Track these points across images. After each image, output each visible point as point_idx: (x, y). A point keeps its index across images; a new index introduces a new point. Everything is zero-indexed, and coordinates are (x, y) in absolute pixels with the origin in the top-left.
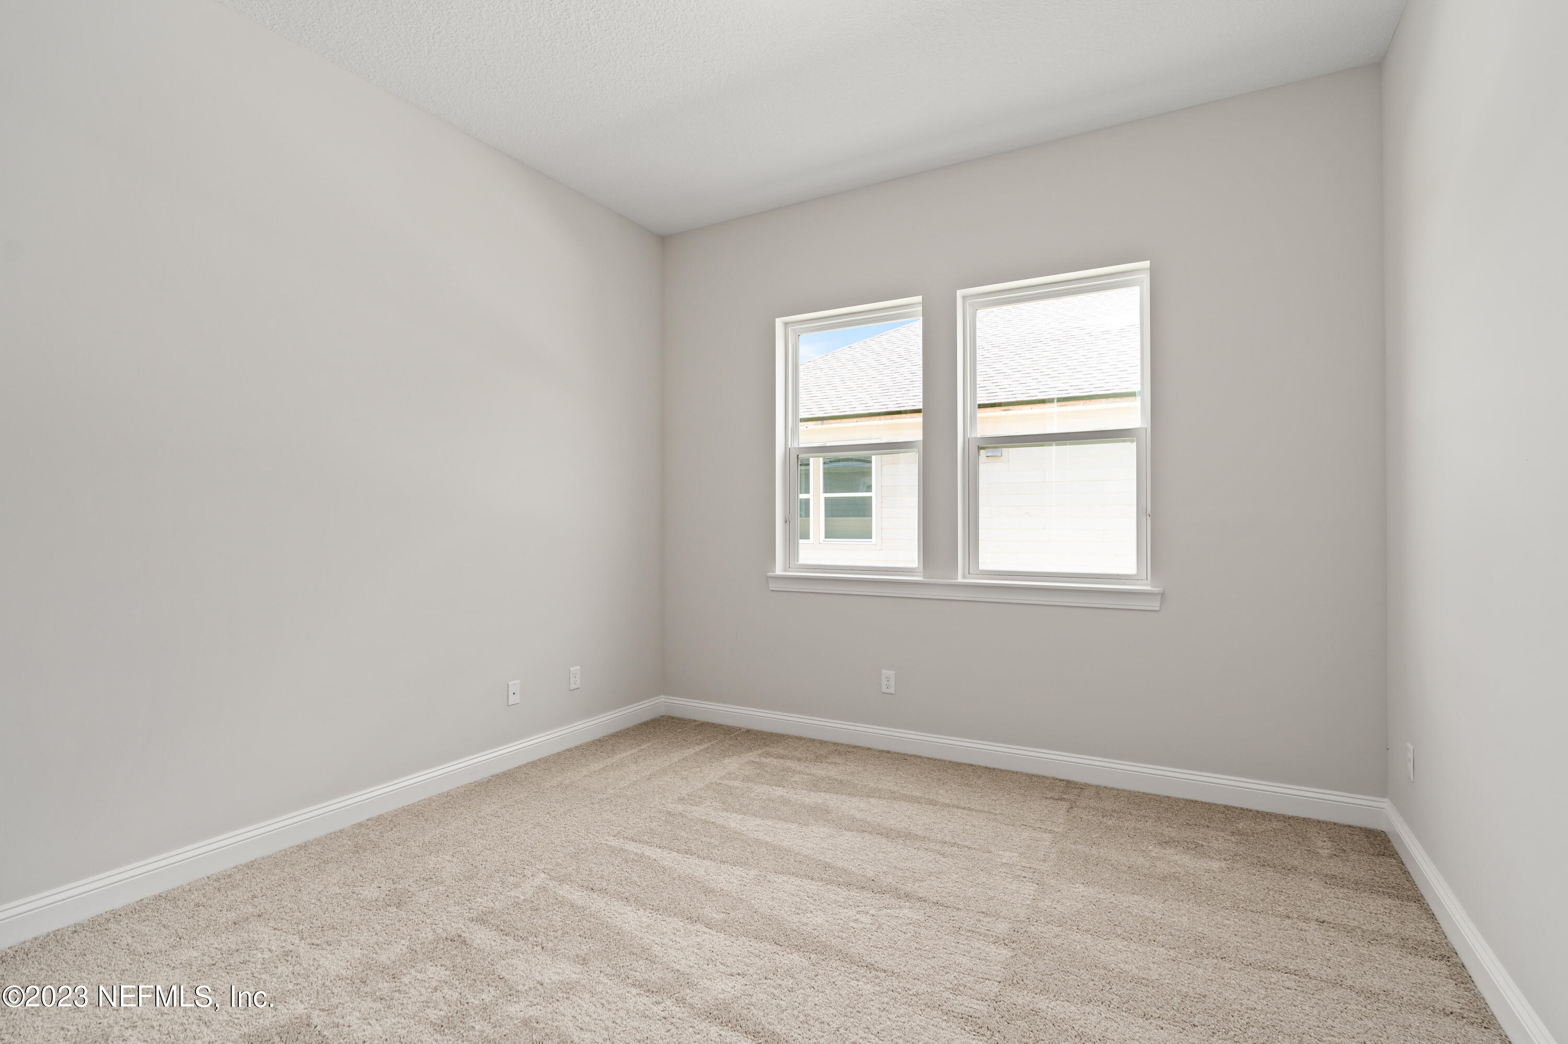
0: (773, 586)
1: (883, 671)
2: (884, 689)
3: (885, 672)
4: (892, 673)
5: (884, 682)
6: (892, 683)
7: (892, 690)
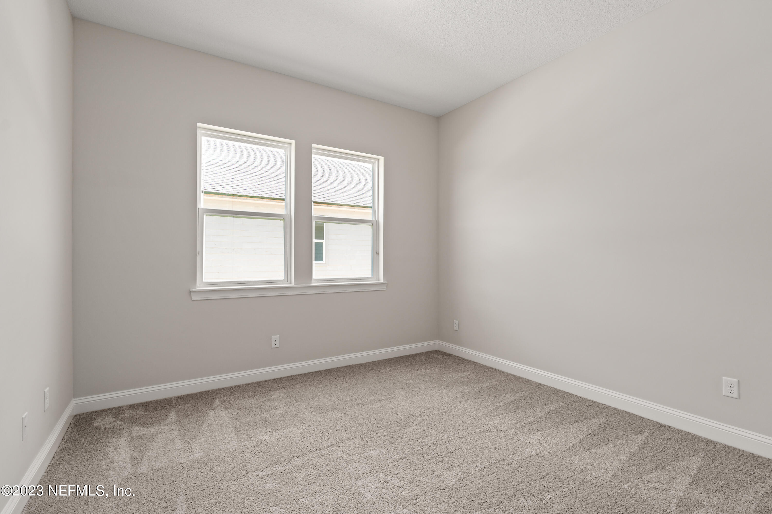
0: (194, 297)
1: (272, 336)
2: (273, 346)
3: (274, 337)
4: (277, 336)
5: (273, 343)
6: (278, 341)
7: (277, 346)
